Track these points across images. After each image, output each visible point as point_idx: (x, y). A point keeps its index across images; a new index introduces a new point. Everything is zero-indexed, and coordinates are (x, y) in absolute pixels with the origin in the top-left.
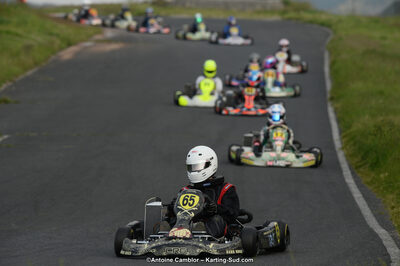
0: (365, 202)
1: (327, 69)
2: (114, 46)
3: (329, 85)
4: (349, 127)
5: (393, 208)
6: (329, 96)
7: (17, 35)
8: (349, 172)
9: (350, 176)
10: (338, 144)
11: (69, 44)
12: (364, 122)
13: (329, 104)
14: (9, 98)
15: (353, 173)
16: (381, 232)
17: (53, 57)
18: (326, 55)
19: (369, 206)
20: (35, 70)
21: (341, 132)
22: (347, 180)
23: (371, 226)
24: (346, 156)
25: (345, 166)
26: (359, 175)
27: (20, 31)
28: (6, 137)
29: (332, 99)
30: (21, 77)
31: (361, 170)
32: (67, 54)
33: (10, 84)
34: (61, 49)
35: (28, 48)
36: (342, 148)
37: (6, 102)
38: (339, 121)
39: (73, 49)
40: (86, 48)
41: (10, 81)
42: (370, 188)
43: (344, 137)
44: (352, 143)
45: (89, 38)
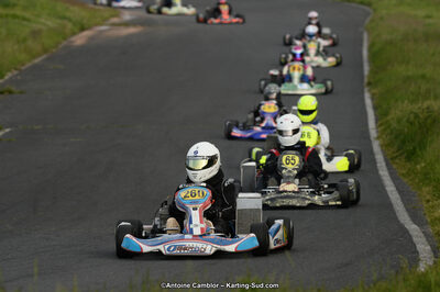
0: (398, 196)
1: (365, 53)
2: (132, 30)
3: (366, 69)
4: (386, 114)
5: (428, 201)
6: (366, 80)
7: (24, 19)
8: (384, 164)
9: (385, 168)
10: (373, 133)
11: (83, 29)
12: (402, 109)
13: (366, 89)
14: (13, 89)
15: (387, 165)
16: (413, 228)
17: (65, 43)
18: (365, 36)
19: (403, 200)
20: (44, 56)
21: (377, 121)
22: (381, 173)
23: (402, 222)
24: (381, 146)
25: (379, 157)
26: (395, 166)
27: (27, 15)
28: (7, 130)
29: (369, 84)
30: (29, 65)
31: (397, 161)
32: (80, 39)
33: (16, 72)
34: (74, 34)
35: (35, 34)
36: (378, 138)
37: (10, 92)
38: (375, 108)
39: (87, 33)
40: (101, 32)
41: (16, 69)
42: (406, 180)
43: (381, 125)
44: (389, 131)
45: (104, 21)
